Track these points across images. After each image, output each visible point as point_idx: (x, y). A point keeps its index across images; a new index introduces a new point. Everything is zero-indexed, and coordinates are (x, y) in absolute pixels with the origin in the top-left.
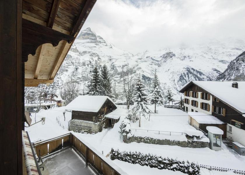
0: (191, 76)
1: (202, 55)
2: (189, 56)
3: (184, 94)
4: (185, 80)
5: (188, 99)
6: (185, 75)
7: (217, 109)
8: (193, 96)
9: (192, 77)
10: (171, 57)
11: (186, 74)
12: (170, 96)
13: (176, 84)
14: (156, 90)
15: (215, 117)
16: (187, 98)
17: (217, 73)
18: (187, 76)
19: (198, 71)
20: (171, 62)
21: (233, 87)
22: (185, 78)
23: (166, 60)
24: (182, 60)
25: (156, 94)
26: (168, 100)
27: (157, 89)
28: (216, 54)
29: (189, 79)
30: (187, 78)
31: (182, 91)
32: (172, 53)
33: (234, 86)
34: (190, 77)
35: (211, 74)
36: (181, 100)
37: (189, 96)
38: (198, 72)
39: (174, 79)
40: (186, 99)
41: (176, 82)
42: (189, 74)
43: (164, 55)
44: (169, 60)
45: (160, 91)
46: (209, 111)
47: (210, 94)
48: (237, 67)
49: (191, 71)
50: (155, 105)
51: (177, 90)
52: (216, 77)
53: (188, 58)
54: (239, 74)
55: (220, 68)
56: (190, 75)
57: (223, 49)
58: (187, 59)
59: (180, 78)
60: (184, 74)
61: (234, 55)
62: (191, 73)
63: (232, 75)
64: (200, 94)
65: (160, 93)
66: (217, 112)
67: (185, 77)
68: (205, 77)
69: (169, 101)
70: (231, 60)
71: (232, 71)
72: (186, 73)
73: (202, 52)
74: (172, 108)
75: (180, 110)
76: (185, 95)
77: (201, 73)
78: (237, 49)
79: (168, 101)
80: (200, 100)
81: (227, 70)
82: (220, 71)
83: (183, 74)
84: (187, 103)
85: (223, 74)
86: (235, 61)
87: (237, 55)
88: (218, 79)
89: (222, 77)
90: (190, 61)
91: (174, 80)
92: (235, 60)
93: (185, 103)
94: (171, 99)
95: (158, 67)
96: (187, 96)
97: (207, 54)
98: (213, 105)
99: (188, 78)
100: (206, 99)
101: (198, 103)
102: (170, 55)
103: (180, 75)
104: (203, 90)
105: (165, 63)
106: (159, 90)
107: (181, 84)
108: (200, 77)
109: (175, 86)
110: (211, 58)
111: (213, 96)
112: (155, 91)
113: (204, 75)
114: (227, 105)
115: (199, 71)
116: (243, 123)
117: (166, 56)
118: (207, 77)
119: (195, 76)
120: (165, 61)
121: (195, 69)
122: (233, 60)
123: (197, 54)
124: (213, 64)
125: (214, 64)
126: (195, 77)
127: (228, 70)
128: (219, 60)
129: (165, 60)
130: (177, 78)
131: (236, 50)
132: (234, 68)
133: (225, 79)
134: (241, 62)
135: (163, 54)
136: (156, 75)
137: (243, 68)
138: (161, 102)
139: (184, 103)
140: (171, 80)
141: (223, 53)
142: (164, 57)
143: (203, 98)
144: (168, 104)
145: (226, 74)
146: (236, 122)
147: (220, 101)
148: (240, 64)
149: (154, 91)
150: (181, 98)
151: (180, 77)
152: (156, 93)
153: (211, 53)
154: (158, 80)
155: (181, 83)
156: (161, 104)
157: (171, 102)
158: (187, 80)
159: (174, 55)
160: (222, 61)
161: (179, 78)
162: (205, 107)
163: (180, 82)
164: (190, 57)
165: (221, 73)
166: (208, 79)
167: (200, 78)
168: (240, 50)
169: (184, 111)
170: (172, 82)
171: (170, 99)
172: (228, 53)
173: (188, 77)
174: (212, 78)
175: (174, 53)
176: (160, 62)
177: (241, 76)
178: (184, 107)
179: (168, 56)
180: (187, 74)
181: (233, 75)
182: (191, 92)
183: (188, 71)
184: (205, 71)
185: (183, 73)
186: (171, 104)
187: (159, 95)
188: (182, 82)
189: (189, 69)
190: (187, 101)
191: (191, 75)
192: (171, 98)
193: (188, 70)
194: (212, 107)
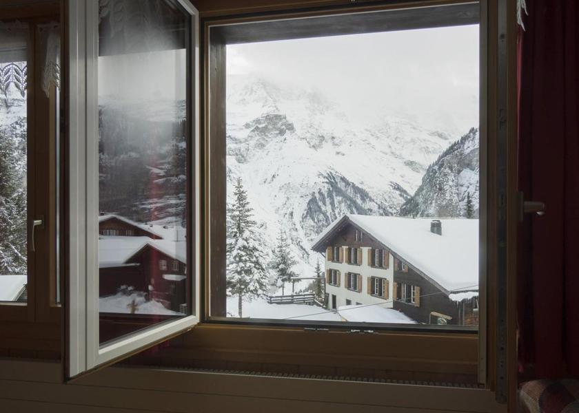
0: (340, 203)
1: (366, 140)
2: (333, 138)
3: (326, 254)
4: (325, 214)
5: (336, 272)
6: (324, 198)
7: (404, 289)
8: (349, 262)
9: (343, 204)
10: (282, 132)
11: (326, 195)
12: (285, 263)
13: (298, 226)
14: (241, 243)
15: (400, 312)
16: (335, 266)
17: (401, 195)
18: (328, 201)
19: (358, 188)
20: (281, 149)
21: (432, 231)
22: (323, 209)
23: (264, 139)
24: (313, 146)
25: (243, 258)
26: (280, 280)
27: (246, 240)
28: (398, 141)
29: (333, 211)
30: (328, 209)
31: (319, 248)
32: (285, 118)
33: (435, 229)
34: (336, 206)
35: (388, 200)
36: (319, 276)
37: (338, 261)
38: (357, 190)
39: (290, 210)
40: (330, 271)
41: (297, 218)
42: (334, 194)
43: (258, 121)
44: (273, 142)
45: (256, 244)
46: (387, 298)
47: (390, 251)
48: (439, 184)
49: (339, 186)
50: (240, 300)
51: (302, 247)
52: (398, 208)
53: (330, 143)
54: (444, 203)
55: (406, 182)
56: (337, 199)
57: (412, 130)
58: (328, 146)
59: (310, 209)
60: (320, 193)
61: (434, 152)
62: (339, 192)
63: (431, 203)
64: (365, 251)
65: (256, 254)
66: (404, 300)
67: (324, 204)
68: (375, 208)
69: (283, 280)
70: (429, 164)
71: (431, 194)
72: (325, 191)
73: (366, 130)
74: (292, 302)
75: (315, 306)
76: (329, 260)
77: (364, 195)
78: (441, 136)
79: (280, 282)
80: (365, 271)
81: (421, 189)
82: (408, 192)
83: (317, 195)
84: (335, 283)
85: (412, 199)
86: (436, 167)
87: (440, 152)
88: (405, 212)
89: (410, 208)
90: (338, 153)
91: (291, 214)
92: (436, 164)
93: (330, 282)
94: (291, 275)
95: (237, 163)
96: (333, 260)
97: (378, 137)
98: (395, 281)
99: (330, 206)
100: (381, 266)
101: (361, 278)
102: (279, 125)
103: (310, 198)
104: (372, 240)
105: (260, 151)
106: (252, 244)
107: (313, 227)
108: (363, 206)
109: (294, 233)
110: (388, 150)
111: (395, 255)
112: (240, 249)
113: (371, 200)
114: (423, 276)
115: (360, 186)
116: (451, 316)
117: (266, 128)
118: (379, 208)
119: (349, 202)
120: (263, 146)
121: (350, 181)
122: (434, 165)
123: (355, 135)
124: (392, 171)
125: (394, 169)
126: (349, 207)
127: (423, 189)
128: (405, 160)
129: (263, 142)
130: (300, 208)
131: (437, 137)
132: (435, 185)
133: (418, 213)
134: (447, 170)
135: (255, 118)
136: (242, 190)
137: (451, 187)
138: (258, 282)
139: (327, 285)
140: (282, 212)
141: (413, 141)
142: (257, 128)
143: (372, 264)
144: (279, 293)
145: (420, 200)
146: (439, 317)
147: (409, 269)
148: (445, 175)
149: (237, 247)
150: (318, 269)
151: (308, 204)
152: (243, 253)
153: (388, 137)
154: (247, 207)
155: (312, 223)
156: (260, 292)
157: (288, 285)
158: (328, 214)
159: (290, 127)
160: (410, 164)
161: (305, 206)
162: (377, 288)
163: (310, 222)
164: (336, 141)
165: (409, 197)
166: (381, 211)
167: (361, 208)
168: (446, 139)
169: (326, 309)
170: (285, 221)
171: (286, 275)
172: (423, 145)
173: (332, 204)
174: (390, 210)
175: (290, 120)
176: (243, 146)
177: (447, 206)
178: (327, 296)
179: (270, 127)
180: (330, 194)
181: (433, 205)
182: (345, 248)
183: (332, 186)
184: (373, 188)
185: (317, 191)
186: (288, 289)
187: (254, 259)
188: (316, 220)
189: (334, 178)
190: (333, 276)
191: (340, 198)
192: (289, 271)
193: (330, 183)
194: (394, 285)
